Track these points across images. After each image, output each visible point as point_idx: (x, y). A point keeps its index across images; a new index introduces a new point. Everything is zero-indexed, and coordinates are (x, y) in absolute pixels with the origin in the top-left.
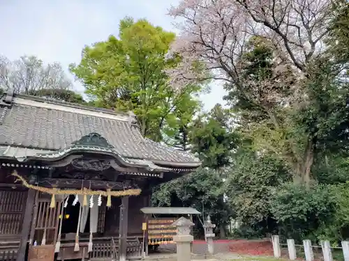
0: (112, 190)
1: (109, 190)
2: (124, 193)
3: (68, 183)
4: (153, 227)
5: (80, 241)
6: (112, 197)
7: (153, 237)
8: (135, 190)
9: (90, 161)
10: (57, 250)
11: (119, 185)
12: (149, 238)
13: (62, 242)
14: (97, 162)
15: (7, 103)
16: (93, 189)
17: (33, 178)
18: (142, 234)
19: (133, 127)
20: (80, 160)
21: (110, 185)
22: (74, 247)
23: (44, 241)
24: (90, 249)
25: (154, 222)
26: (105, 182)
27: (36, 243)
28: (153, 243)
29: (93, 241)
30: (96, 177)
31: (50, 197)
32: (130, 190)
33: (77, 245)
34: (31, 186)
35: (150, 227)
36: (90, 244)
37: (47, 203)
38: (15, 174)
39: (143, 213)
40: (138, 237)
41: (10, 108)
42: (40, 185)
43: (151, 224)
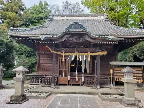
0: (90, 52)
1: (89, 52)
2: (97, 54)
3: (69, 50)
4: (117, 72)
5: (78, 76)
6: (91, 56)
7: (117, 77)
8: (103, 52)
9: (75, 38)
10: (69, 79)
11: (94, 50)
12: (115, 77)
13: (70, 76)
14: (78, 38)
15: (50, 19)
16: (81, 52)
17: (54, 48)
18: (110, 75)
19: (106, 21)
20: (70, 37)
21: (89, 50)
22: (76, 79)
23: (64, 75)
24: (83, 80)
25: (117, 69)
26: (86, 49)
27: (60, 76)
28: (117, 80)
29: (84, 76)
30: (82, 46)
31: (62, 56)
32: (100, 52)
33: (77, 78)
34: (53, 52)
35: (115, 72)
36: (83, 78)
37: (61, 59)
38: (47, 47)
39: (110, 65)
40: (108, 76)
41: (52, 21)
42: (57, 51)
43: (116, 70)
